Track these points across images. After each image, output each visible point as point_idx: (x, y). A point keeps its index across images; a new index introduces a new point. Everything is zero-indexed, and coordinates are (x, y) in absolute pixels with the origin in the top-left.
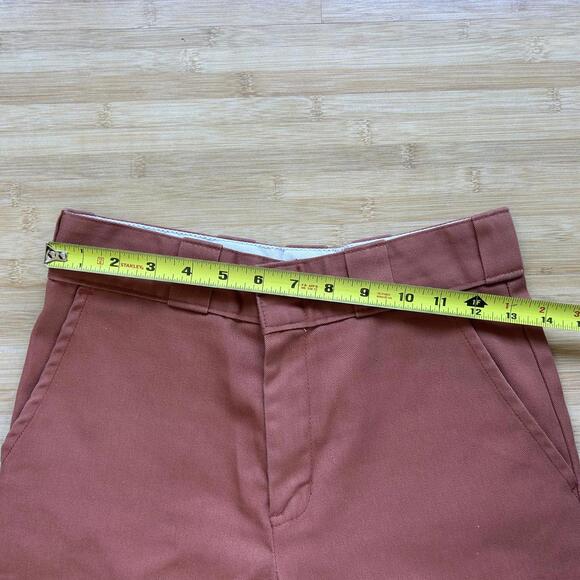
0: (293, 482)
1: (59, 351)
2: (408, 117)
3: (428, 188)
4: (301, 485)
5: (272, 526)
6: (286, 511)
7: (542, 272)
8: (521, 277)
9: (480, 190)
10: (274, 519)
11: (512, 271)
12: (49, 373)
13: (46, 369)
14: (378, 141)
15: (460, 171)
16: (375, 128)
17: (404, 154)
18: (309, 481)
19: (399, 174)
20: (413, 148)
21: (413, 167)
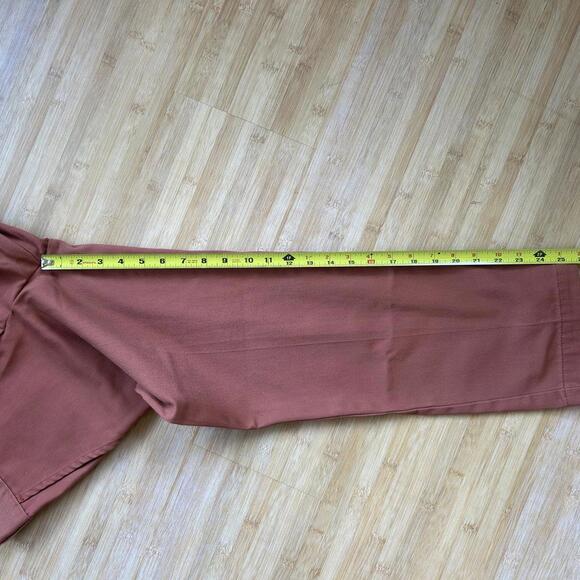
2: (32, 187)
3: (74, 192)
7: (147, 152)
9: (88, 166)
14: (37, 209)
15: (74, 171)
16: (30, 207)
17: (51, 198)
19: (60, 205)
20: (50, 191)
21: (60, 196)
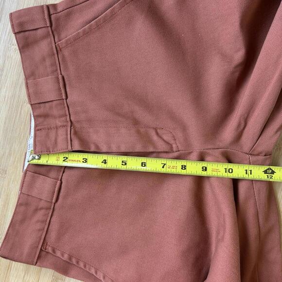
0: (155, 138)
1: (78, 262)
4: (157, 134)
5: (179, 151)
6: (171, 143)
8: (48, 7)
10: (174, 149)
11: (43, 12)
12: (90, 269)
13: (87, 269)
18: (156, 130)
